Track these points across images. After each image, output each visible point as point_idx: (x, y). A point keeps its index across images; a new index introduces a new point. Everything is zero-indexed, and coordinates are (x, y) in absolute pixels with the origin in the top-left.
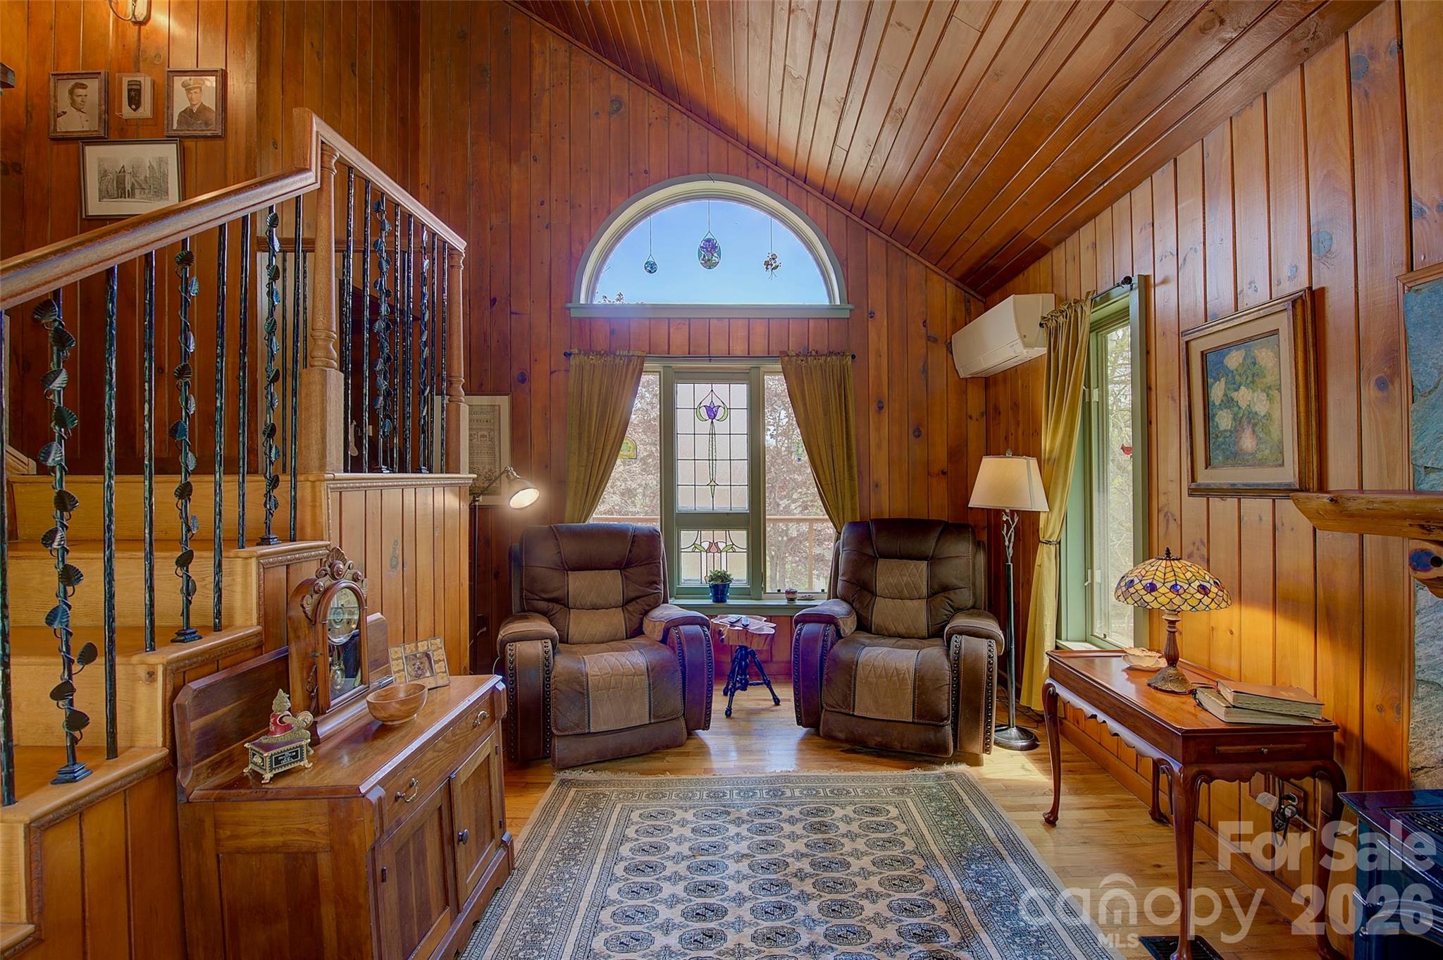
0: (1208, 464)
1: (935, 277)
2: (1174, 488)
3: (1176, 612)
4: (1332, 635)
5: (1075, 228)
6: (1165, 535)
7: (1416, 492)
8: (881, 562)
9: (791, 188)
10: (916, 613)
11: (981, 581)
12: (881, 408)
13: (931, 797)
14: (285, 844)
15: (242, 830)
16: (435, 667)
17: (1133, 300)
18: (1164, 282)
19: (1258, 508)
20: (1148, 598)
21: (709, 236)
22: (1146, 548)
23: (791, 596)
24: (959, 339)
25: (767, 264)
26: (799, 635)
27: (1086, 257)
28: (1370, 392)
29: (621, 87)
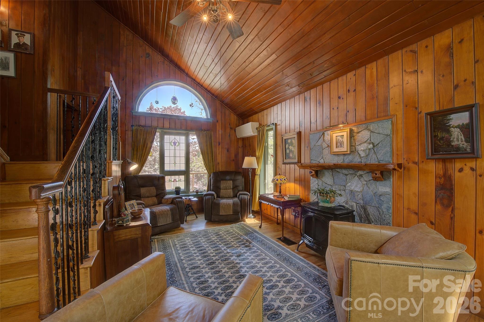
0: (285, 159)
1: (232, 114)
2: (280, 163)
3: (281, 184)
4: (301, 185)
5: (263, 110)
6: (279, 171)
7: (311, 163)
8: (222, 181)
9: (198, 87)
10: (230, 192)
11: (243, 184)
12: (219, 144)
13: (238, 228)
14: (131, 238)
15: (121, 236)
16: (135, 207)
17: (274, 127)
18: (279, 125)
19: (292, 166)
20: (277, 182)
21: (174, 96)
22: (276, 174)
23: (197, 192)
24: (237, 129)
25: (190, 105)
26: (205, 199)
27: (265, 116)
28: (306, 148)
29: (149, 50)
